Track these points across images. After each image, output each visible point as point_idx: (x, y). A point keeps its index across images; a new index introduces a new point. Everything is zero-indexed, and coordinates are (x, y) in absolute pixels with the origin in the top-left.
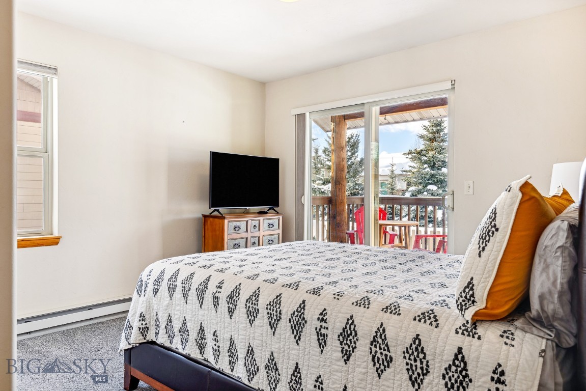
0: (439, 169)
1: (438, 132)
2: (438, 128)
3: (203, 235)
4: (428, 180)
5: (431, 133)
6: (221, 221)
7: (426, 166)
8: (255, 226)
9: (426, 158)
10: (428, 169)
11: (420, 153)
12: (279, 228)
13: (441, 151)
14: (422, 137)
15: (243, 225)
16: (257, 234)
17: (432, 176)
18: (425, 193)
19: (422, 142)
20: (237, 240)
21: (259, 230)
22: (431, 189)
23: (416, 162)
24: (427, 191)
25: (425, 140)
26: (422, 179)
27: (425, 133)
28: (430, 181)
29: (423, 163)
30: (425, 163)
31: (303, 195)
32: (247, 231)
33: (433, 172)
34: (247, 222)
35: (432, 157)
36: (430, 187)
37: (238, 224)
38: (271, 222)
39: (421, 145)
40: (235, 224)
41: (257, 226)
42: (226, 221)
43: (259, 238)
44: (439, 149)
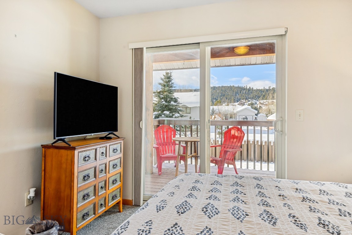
0: (169, 102)
1: (169, 81)
2: (169, 79)
3: (43, 168)
4: (164, 108)
5: (165, 82)
6: (69, 152)
7: (163, 100)
8: (102, 153)
9: (163, 96)
10: (164, 102)
11: (159, 93)
12: (121, 152)
13: (170, 92)
14: (160, 84)
15: (92, 154)
16: (104, 161)
17: (166, 106)
18: (163, 116)
19: (160, 87)
20: (86, 171)
21: (106, 156)
22: (166, 113)
23: (157, 98)
24: (164, 114)
25: (162, 86)
26: (161, 107)
27: (162, 82)
28: (165, 109)
29: (161, 99)
30: (162, 98)
31: (141, 120)
32: (96, 159)
33: (167, 104)
34: (96, 150)
35: (166, 96)
36: (165, 112)
37: (87, 153)
38: (115, 147)
39: (160, 88)
40: (84, 154)
41: (105, 152)
42: (76, 152)
43: (106, 165)
44: (170, 91)
